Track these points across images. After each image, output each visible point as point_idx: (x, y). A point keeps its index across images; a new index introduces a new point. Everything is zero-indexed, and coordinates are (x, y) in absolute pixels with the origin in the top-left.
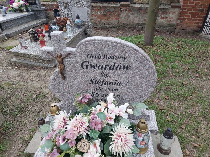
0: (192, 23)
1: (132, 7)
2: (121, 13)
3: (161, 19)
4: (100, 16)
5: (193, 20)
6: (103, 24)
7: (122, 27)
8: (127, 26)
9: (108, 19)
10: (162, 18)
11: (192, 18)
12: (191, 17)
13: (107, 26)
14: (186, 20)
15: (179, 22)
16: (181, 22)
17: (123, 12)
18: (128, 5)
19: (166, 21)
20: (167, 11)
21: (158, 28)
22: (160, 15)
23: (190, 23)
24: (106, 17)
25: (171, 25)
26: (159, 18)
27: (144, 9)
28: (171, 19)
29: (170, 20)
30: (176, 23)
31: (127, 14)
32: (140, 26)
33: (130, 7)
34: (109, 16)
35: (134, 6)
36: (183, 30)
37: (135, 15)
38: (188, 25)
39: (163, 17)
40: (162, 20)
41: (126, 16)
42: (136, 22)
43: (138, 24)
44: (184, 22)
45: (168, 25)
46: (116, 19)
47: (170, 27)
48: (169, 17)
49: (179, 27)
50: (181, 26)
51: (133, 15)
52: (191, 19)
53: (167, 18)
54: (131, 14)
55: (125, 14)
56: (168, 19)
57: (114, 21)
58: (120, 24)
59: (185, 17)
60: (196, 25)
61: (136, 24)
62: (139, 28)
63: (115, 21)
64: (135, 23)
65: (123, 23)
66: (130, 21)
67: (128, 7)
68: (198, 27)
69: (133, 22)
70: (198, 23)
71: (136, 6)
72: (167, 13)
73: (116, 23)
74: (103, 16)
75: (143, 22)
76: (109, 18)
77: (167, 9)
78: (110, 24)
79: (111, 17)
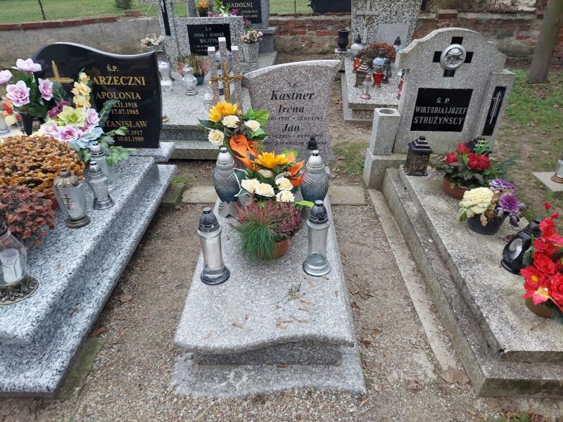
1: (462, 19)
3: (516, 41)
10: (519, 38)
18: (454, 16)
19: (526, 44)
20: (529, 25)
21: (511, 58)
22: (515, 33)
26: (514, 38)
27: (484, 22)
28: (535, 38)
29: (533, 41)
33: (458, 20)
35: (464, 17)
36: (559, 58)
39: (522, 36)
40: (518, 42)
45: (530, 50)
48: (532, 36)
50: (557, 52)
53: (528, 37)
56: (530, 39)
67: (452, 20)
71: (469, 18)
72: (528, 29)
77: (529, 21)
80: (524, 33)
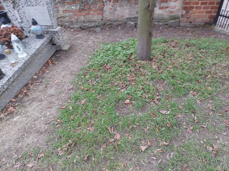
0: (203, 13)
2: (104, 6)
3: (159, 10)
4: (75, 12)
5: (204, 8)
6: (81, 22)
7: (108, 25)
8: (114, 23)
9: (87, 14)
10: (161, 8)
11: (203, 6)
12: (200, 4)
13: (87, 24)
14: (194, 9)
15: (184, 12)
16: (187, 12)
17: (106, 4)
19: (166, 12)
21: (157, 23)
22: (157, 4)
23: (199, 12)
24: (84, 13)
25: (174, 18)
26: (157, 8)
28: (172, 8)
29: (172, 10)
30: (180, 14)
31: (113, 6)
32: (132, 21)
34: (89, 10)
36: (191, 23)
37: (123, 7)
38: (197, 16)
39: (163, 7)
40: (161, 12)
41: (111, 9)
42: (127, 16)
43: (129, 19)
44: (191, 12)
45: (170, 17)
46: (98, 14)
47: (172, 20)
48: (170, 6)
49: (185, 19)
50: (188, 18)
51: (120, 7)
52: (200, 8)
53: (167, 7)
54: (118, 6)
55: (110, 7)
56: (169, 9)
57: (96, 17)
58: (106, 21)
59: (192, 5)
60: (208, 15)
61: (127, 19)
62: (132, 24)
63: (98, 17)
64: (125, 17)
65: (108, 19)
66: (118, 15)
68: (211, 17)
69: (122, 16)
70: (210, 12)
72: (166, 1)
73: (100, 20)
74: (80, 12)
75: (136, 15)
76: (89, 14)
78: (92, 21)
79: (92, 12)
80: (164, 5)
